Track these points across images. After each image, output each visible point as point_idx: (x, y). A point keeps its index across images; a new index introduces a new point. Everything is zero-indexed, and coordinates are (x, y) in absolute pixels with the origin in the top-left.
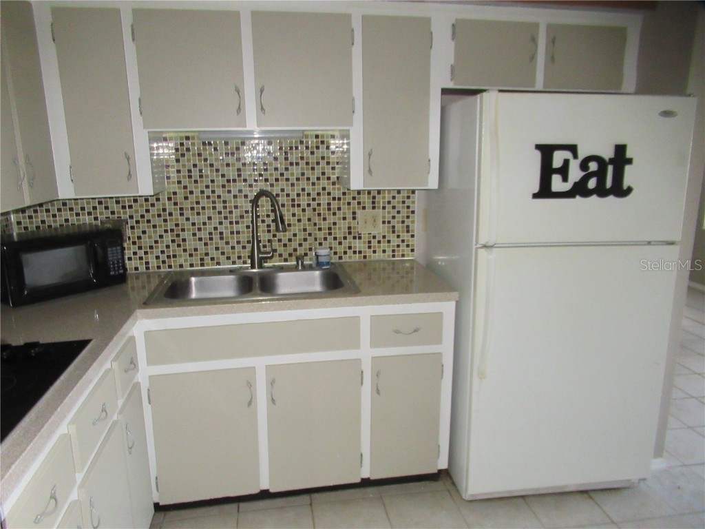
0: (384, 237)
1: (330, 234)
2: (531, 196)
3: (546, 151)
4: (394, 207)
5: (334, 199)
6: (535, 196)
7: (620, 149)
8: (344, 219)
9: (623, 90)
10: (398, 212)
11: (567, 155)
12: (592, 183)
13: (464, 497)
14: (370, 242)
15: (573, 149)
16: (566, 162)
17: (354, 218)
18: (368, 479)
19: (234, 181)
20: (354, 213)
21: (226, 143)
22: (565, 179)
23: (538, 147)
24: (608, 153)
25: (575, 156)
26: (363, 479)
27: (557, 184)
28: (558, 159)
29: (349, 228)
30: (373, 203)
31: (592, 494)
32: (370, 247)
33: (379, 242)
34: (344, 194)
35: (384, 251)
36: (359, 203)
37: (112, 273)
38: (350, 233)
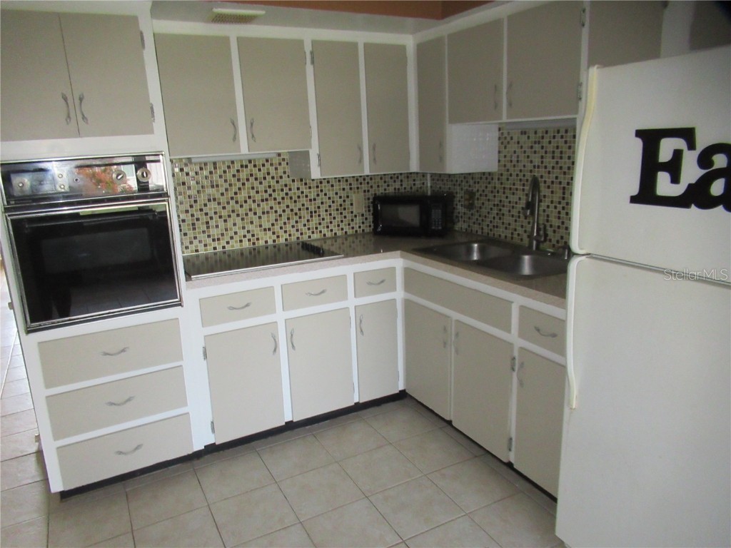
2: (629, 200)
3: (650, 139)
6: (634, 200)
11: (680, 143)
15: (688, 135)
16: (678, 154)
19: (538, 167)
21: (536, 133)
22: (675, 179)
23: (639, 133)
25: (692, 146)
27: (664, 185)
28: (666, 149)
37: (433, 228)
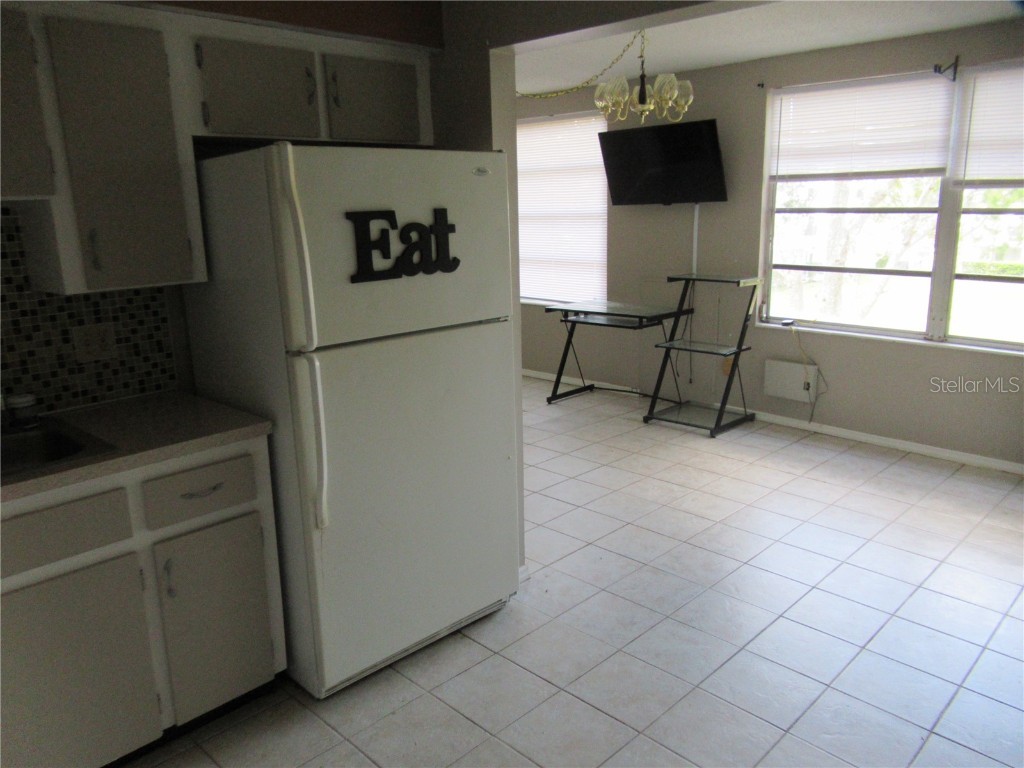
0: (122, 363)
1: (25, 371)
2: (348, 279)
3: (359, 220)
4: (132, 316)
5: (24, 313)
6: (352, 279)
7: (440, 214)
8: (48, 343)
9: (421, 143)
10: (141, 323)
12: (416, 257)
13: (317, 696)
14: (99, 375)
15: (390, 216)
16: (384, 233)
17: (66, 341)
18: (174, 727)
20: (65, 332)
22: (386, 255)
23: (348, 216)
24: (426, 219)
26: (165, 731)
27: (379, 263)
28: (376, 227)
29: (60, 357)
30: (97, 312)
31: (466, 632)
32: (100, 383)
33: (115, 372)
34: (42, 303)
35: (126, 385)
36: (71, 316)
38: (62, 366)
